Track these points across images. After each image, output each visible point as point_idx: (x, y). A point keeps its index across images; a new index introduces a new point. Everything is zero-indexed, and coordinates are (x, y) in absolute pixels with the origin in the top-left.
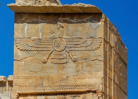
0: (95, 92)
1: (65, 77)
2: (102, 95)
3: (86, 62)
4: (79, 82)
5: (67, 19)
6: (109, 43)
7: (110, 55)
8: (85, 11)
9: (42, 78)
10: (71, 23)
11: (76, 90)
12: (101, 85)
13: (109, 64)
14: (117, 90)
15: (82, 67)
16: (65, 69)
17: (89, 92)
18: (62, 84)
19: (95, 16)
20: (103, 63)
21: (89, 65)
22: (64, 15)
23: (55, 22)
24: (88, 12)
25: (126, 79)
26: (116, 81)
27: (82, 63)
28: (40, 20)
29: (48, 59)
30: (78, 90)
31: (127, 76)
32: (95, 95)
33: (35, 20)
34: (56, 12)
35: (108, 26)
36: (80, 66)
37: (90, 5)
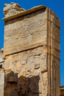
0: (42, 46)
1: (27, 43)
2: (46, 47)
3: (37, 33)
4: (34, 43)
5: (28, 16)
6: (50, 20)
7: (51, 26)
8: (37, 9)
9: (16, 46)
10: (30, 17)
11: (32, 47)
12: (45, 42)
13: (50, 31)
14: (54, 42)
15: (36, 36)
16: (27, 39)
17: (39, 46)
18: (26, 46)
19: (42, 10)
20: (46, 31)
21: (39, 34)
22: (27, 15)
23: (22, 19)
24: (39, 9)
25: (59, 35)
26: (54, 38)
27: (36, 34)
28: (16, 21)
29: (19, 37)
30: (33, 47)
31: (60, 34)
32: (42, 47)
33: (14, 21)
34: (23, 14)
35: (50, 12)
36: (34, 35)
37: (40, 6)
